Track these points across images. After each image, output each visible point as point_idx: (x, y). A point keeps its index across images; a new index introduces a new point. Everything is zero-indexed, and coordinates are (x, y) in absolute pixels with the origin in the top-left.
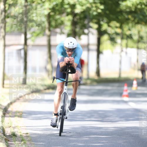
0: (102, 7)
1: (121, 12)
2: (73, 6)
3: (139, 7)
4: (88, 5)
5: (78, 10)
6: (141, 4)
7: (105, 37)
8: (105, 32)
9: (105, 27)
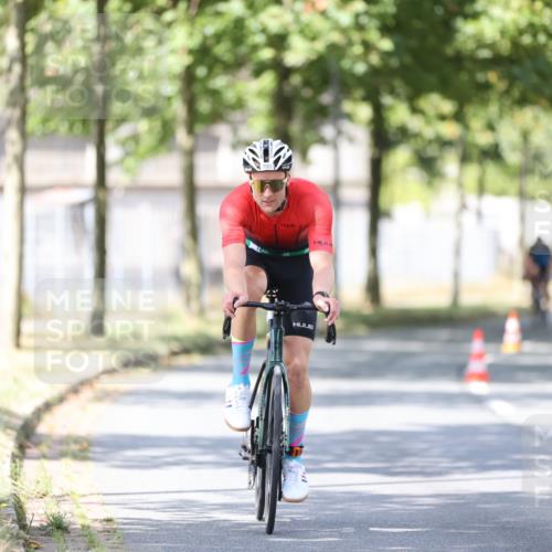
0: (386, 44)
1: (459, 60)
2: (279, 41)
3: (527, 40)
4: (336, 37)
5: (298, 53)
6: (533, 29)
7: (400, 157)
8: (404, 134)
9: (399, 114)
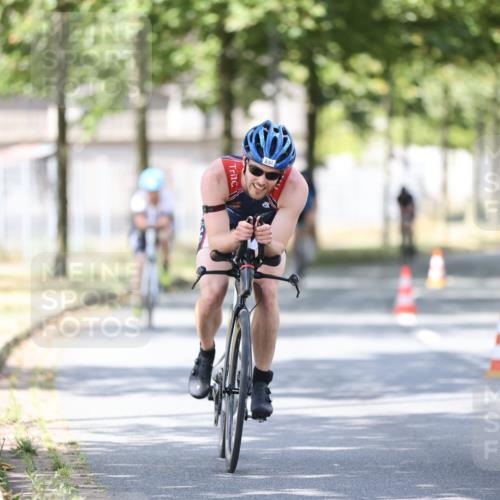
0: (319, 11)
3: (446, 4)
4: (274, 5)
5: (239, 19)
7: (334, 111)
8: (337, 91)
9: (332, 73)
